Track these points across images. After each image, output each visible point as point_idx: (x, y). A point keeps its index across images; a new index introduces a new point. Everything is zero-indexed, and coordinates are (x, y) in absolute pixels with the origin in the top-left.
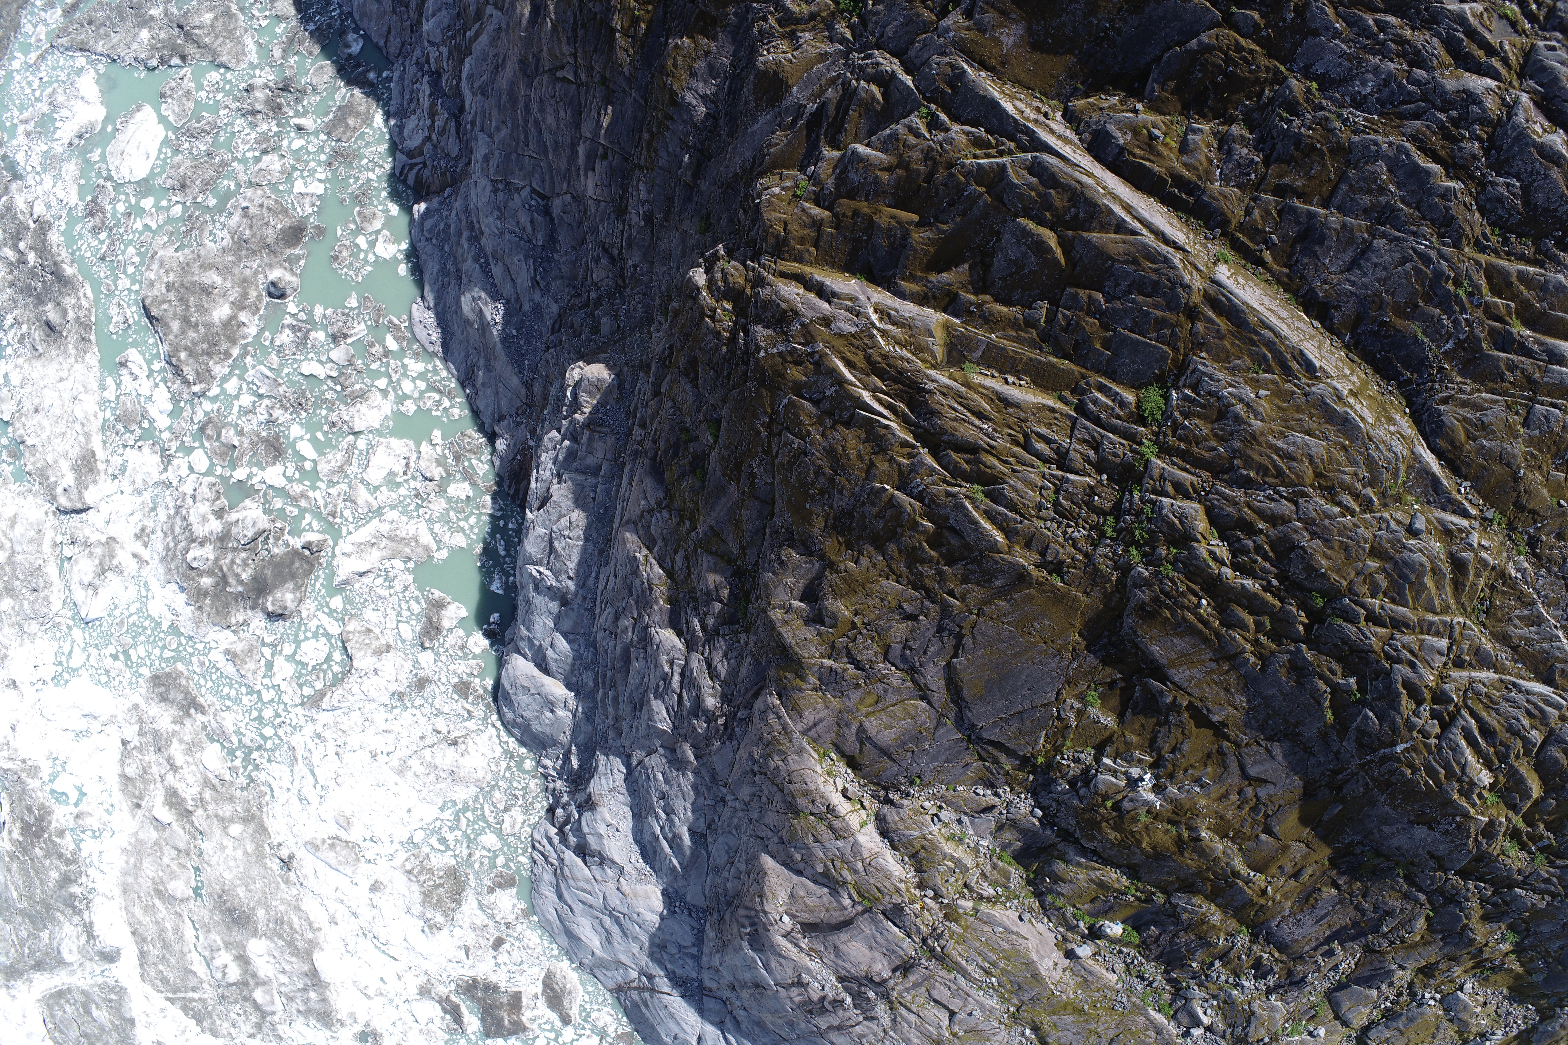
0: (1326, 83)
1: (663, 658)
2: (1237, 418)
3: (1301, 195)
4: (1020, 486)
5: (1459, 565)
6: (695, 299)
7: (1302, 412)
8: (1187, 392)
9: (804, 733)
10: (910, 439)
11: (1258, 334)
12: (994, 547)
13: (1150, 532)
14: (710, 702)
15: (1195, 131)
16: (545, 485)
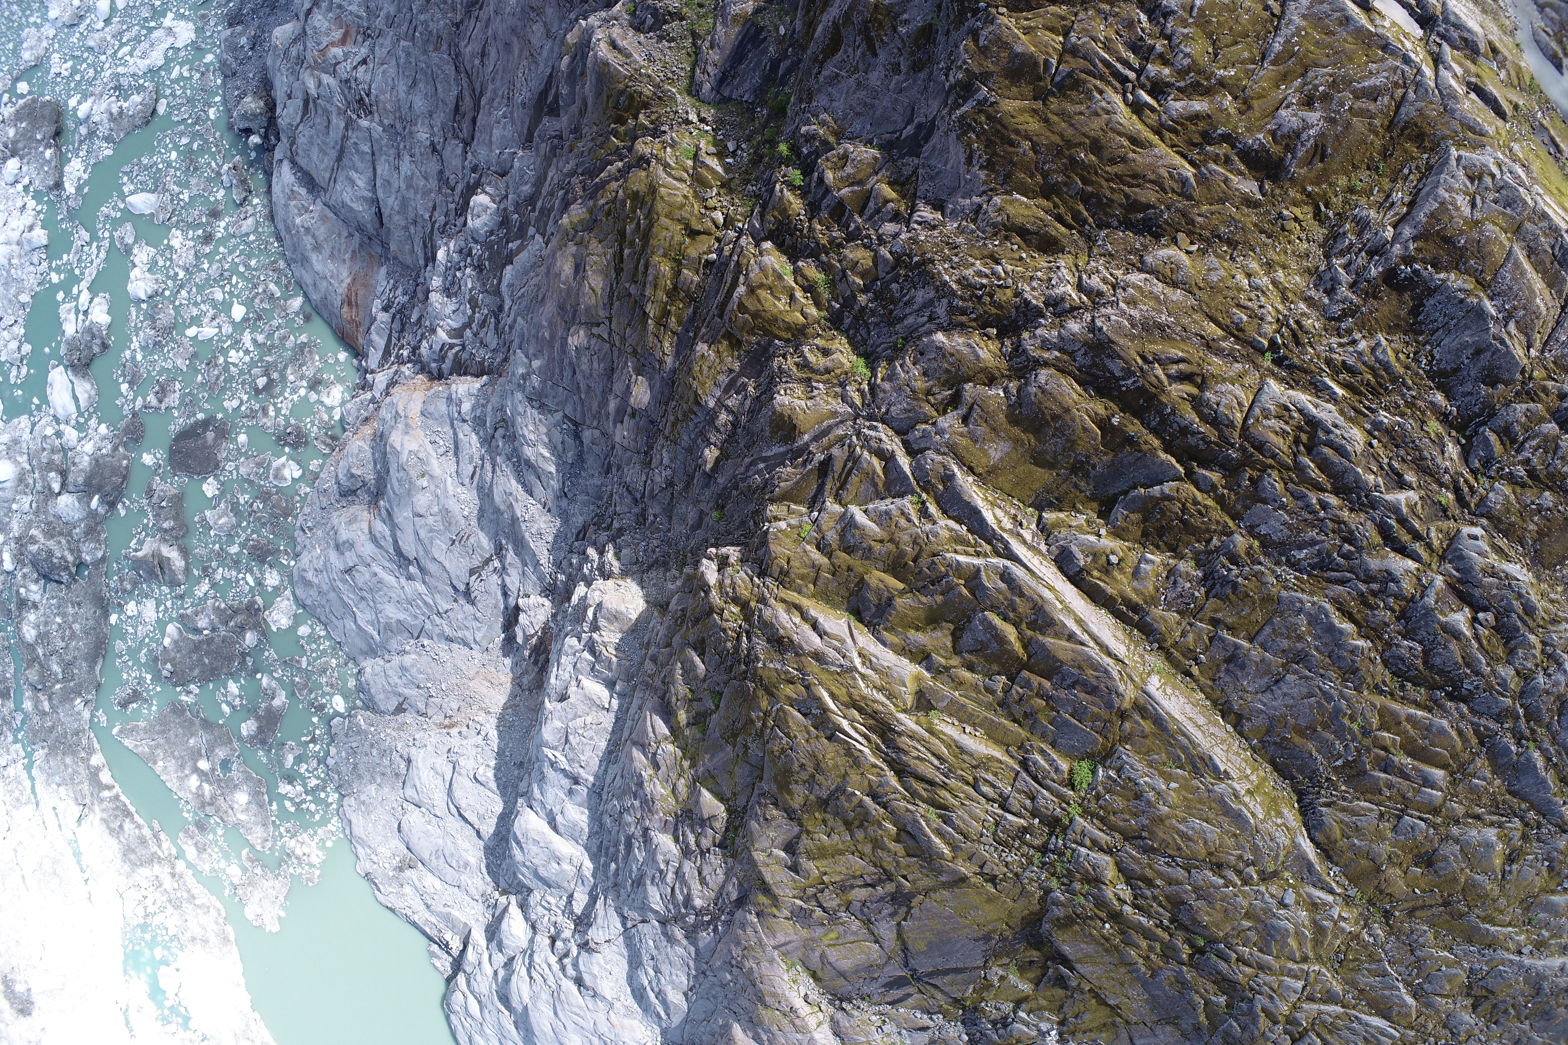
0: (1266, 543)
1: (660, 858)
2: (1148, 802)
3: (1229, 629)
4: (966, 817)
5: (1319, 930)
6: (707, 593)
7: (1204, 804)
8: (1112, 773)
9: (775, 948)
10: (879, 763)
11: (1175, 739)
12: (941, 856)
13: (1068, 870)
14: (698, 902)
15: (1148, 561)
16: (564, 684)
